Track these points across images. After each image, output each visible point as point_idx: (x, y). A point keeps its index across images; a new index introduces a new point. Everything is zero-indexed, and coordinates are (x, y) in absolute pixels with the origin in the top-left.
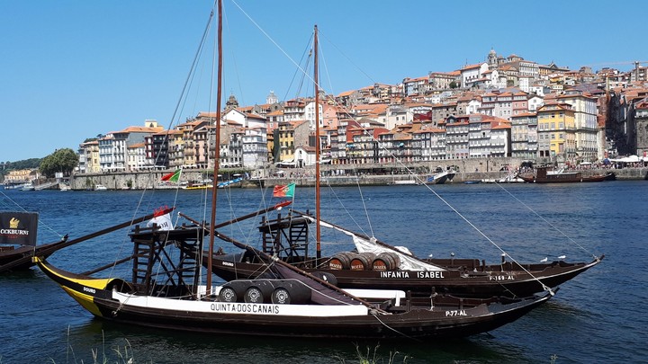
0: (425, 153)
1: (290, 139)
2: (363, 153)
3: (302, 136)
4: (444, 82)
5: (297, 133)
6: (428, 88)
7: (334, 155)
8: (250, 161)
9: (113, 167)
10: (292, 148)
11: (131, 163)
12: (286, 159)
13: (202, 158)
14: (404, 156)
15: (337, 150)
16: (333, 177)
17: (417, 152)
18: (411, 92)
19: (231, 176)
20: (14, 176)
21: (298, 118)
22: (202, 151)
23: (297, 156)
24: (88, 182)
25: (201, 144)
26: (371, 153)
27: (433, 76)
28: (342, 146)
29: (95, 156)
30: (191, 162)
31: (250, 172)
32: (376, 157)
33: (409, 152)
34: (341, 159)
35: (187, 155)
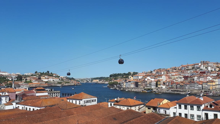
0: (186, 88)
1: (160, 83)
2: (174, 87)
3: (162, 82)
4: (190, 67)
5: (161, 82)
6: (187, 68)
7: (169, 87)
8: (153, 87)
9: (128, 87)
10: (160, 85)
11: (131, 86)
13: (144, 86)
14: (182, 88)
15: (169, 86)
16: (169, 92)
17: (185, 87)
18: (183, 69)
19: (149, 90)
21: (161, 78)
22: (144, 85)
23: (161, 86)
24: (123, 89)
25: (144, 84)
26: (176, 87)
27: (188, 66)
28: (170, 85)
29: (124, 84)
30: (142, 87)
31: (153, 89)
32: (177, 88)
33: (183, 87)
34: (170, 88)
35: (141, 86)
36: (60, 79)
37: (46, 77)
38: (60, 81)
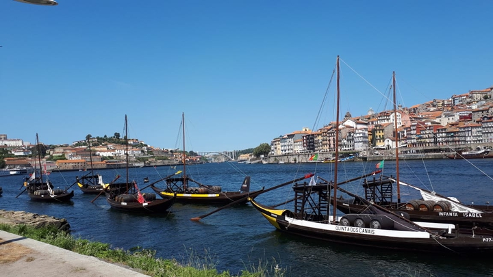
0: (468, 139)
1: (381, 134)
2: (428, 140)
3: (389, 131)
4: (480, 96)
5: (385, 130)
6: (469, 100)
7: (409, 141)
8: (359, 147)
9: (287, 152)
10: (383, 139)
11: (296, 149)
12: (380, 145)
13: (332, 146)
14: (453, 141)
15: (411, 139)
16: (409, 154)
17: (463, 139)
18: (457, 103)
19: (347, 155)
20: (242, 157)
21: (386, 122)
22: (332, 142)
23: (386, 143)
24: (275, 159)
25: (331, 138)
26: (432, 140)
27: (472, 93)
28: (414, 136)
29: (279, 147)
30: (326, 148)
31: (358, 153)
32: (435, 142)
33: (457, 138)
34: (413, 144)
35: (324, 145)
36: (143, 151)
37: (111, 146)
38: (145, 155)
